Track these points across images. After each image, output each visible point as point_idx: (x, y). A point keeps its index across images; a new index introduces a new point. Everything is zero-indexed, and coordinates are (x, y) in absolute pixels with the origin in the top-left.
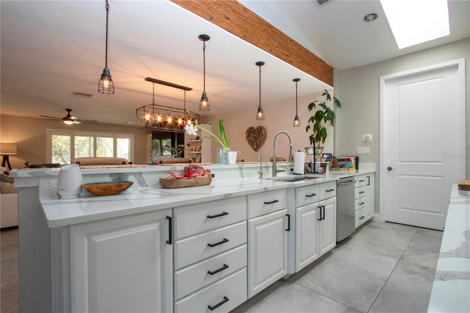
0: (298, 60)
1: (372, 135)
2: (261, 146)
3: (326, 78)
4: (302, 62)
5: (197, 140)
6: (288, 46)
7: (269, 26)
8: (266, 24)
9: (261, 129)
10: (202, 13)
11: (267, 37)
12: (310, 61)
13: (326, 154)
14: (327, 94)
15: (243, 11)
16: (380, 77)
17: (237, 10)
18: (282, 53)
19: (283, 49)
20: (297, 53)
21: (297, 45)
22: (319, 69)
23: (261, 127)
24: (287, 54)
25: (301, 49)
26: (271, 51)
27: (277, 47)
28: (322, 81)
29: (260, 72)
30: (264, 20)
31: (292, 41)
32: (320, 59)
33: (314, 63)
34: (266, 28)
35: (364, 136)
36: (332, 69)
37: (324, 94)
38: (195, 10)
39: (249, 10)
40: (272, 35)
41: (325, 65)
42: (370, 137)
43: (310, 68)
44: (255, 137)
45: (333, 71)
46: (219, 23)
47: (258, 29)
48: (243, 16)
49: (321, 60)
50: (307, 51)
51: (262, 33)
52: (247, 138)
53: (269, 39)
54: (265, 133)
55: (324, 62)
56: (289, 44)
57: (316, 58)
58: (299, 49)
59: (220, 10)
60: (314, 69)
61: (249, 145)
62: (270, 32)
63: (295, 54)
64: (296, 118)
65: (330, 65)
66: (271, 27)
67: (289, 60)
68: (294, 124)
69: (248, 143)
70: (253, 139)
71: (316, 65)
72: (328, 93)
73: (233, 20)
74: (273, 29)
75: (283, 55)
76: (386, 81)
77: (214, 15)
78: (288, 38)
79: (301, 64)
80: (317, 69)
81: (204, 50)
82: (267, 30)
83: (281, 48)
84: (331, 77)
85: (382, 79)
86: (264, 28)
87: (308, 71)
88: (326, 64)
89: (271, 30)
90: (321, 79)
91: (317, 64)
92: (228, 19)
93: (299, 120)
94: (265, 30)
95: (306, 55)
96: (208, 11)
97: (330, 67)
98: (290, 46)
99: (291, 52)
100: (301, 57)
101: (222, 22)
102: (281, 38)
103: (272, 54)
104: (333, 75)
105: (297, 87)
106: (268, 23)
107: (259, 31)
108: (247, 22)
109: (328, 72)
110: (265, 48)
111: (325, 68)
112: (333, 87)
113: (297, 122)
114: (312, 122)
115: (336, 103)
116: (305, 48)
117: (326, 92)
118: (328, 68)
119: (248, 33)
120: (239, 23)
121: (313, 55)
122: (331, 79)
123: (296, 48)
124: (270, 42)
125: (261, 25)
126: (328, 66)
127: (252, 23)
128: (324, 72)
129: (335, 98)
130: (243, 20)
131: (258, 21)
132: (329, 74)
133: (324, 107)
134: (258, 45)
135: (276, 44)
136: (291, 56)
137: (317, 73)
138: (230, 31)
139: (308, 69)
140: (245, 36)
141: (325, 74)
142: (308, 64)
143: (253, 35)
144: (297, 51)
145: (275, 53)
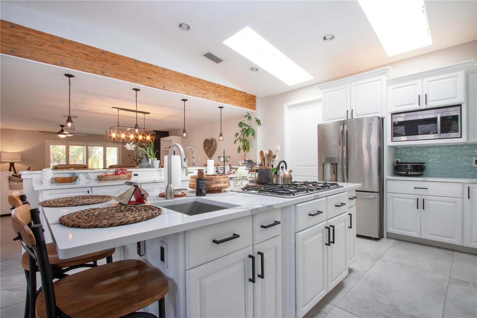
0: (215, 95)
1: (280, 146)
2: (213, 154)
3: (246, 105)
4: (220, 96)
6: (204, 87)
7: (186, 77)
9: (212, 141)
10: (129, 79)
11: (184, 84)
12: (229, 94)
15: (163, 71)
17: (157, 71)
18: (199, 93)
19: (200, 90)
20: (214, 91)
21: (214, 85)
22: (238, 99)
23: (212, 139)
24: (204, 92)
26: (188, 93)
27: (194, 89)
29: (184, 106)
30: (181, 73)
31: (208, 82)
32: (239, 91)
33: (232, 95)
34: (183, 78)
35: (276, 147)
36: (255, 96)
37: (246, 116)
38: (124, 78)
39: (168, 69)
40: (189, 82)
41: (246, 95)
42: (279, 147)
43: (228, 99)
44: (209, 147)
46: (142, 82)
47: (175, 81)
48: (162, 74)
49: (241, 92)
50: (226, 88)
51: (180, 82)
52: (204, 148)
53: (186, 85)
54: (215, 144)
55: (245, 93)
56: (206, 85)
57: (236, 91)
58: (216, 87)
59: (143, 74)
61: (205, 153)
62: (187, 80)
64: (221, 135)
65: (252, 94)
66: (187, 76)
67: (206, 96)
68: (219, 139)
69: (204, 152)
70: (207, 149)
71: (235, 96)
72: (250, 115)
73: (153, 79)
74: (189, 78)
75: (200, 94)
76: (288, 107)
77: (138, 79)
78: (205, 81)
79: (219, 98)
80: (236, 99)
81: (136, 97)
82: (184, 79)
83: (197, 89)
84: (253, 103)
85: (285, 105)
86: (181, 79)
87: (226, 102)
88: (248, 94)
90: (241, 106)
91: (237, 95)
92: (150, 78)
94: (183, 80)
95: (225, 90)
96: (134, 77)
97: (252, 96)
98: (208, 87)
99: (208, 90)
100: (218, 93)
101: (145, 82)
102: (198, 83)
103: (189, 95)
104: (255, 102)
105: (221, 113)
106: (185, 75)
107: (177, 82)
108: (166, 78)
109: (250, 99)
110: (182, 91)
111: (246, 97)
112: (255, 110)
113: (221, 138)
114: (236, 137)
115: (257, 122)
116: (223, 86)
117: (248, 115)
118: (249, 97)
119: (166, 85)
120: (159, 80)
121: (233, 90)
122: (253, 105)
123: (214, 87)
124: (187, 87)
125: (179, 77)
126: (250, 95)
127: (171, 77)
128: (244, 100)
129: (257, 119)
130: (162, 77)
131: (176, 75)
132: (251, 101)
133: (247, 126)
134: (175, 91)
135: (193, 87)
136: (208, 93)
137: (237, 102)
138: (152, 86)
139: (227, 100)
140: (164, 87)
141: (246, 102)
142: (226, 96)
143: (171, 85)
144: (214, 89)
145: (192, 94)
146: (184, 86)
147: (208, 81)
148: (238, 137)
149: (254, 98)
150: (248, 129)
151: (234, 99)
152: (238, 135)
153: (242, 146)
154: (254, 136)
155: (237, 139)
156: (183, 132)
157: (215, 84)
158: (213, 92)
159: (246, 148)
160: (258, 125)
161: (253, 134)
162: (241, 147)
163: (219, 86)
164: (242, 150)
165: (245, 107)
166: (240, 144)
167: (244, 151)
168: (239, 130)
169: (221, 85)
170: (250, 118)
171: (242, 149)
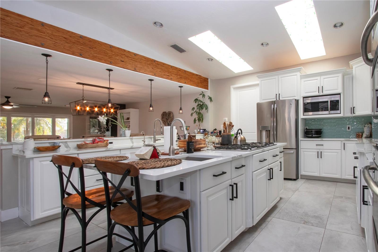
0: (177, 77)
1: (227, 118)
3: (201, 85)
4: (180, 78)
5: (128, 120)
6: (168, 70)
7: (153, 61)
8: (152, 60)
9: (170, 114)
10: (105, 61)
11: (152, 67)
12: (188, 77)
13: (202, 129)
14: (202, 95)
15: (134, 56)
16: (231, 86)
17: (129, 56)
18: (164, 75)
19: (164, 72)
20: (176, 73)
22: (195, 81)
23: (170, 112)
24: (168, 74)
25: (180, 71)
26: (155, 74)
27: (160, 72)
28: (198, 87)
29: (151, 85)
30: (150, 58)
31: (172, 67)
32: (196, 74)
33: (191, 77)
34: (151, 62)
35: (224, 118)
38: (100, 60)
39: (138, 54)
40: (156, 66)
41: (201, 77)
45: (208, 80)
46: (116, 64)
47: (145, 64)
48: (133, 58)
49: (197, 75)
50: (185, 71)
51: (149, 66)
54: (172, 116)
55: (200, 76)
56: (170, 69)
57: (193, 74)
58: (178, 71)
59: (117, 58)
60: (191, 81)
61: (163, 124)
62: (154, 64)
63: (175, 74)
64: (181, 109)
66: (155, 61)
67: (170, 78)
68: (179, 112)
71: (192, 79)
72: (204, 93)
73: (126, 62)
75: (165, 76)
76: (234, 88)
77: (113, 61)
78: (169, 65)
79: (180, 79)
80: (194, 80)
82: (152, 63)
84: (206, 84)
85: (232, 87)
86: (149, 63)
87: (185, 82)
89: (155, 63)
90: (197, 86)
91: (194, 77)
92: (123, 61)
93: (182, 110)
95: (184, 73)
96: (109, 60)
97: (206, 78)
98: (171, 70)
99: (172, 73)
100: (180, 75)
101: (119, 64)
102: (163, 67)
103: (156, 76)
104: (208, 83)
105: (181, 91)
106: (153, 59)
107: (146, 65)
108: (137, 61)
109: (204, 81)
110: (151, 73)
111: (201, 79)
112: (208, 90)
113: (181, 111)
114: (193, 111)
115: (209, 99)
116: (183, 70)
117: (202, 93)
118: (204, 79)
119: (137, 67)
120: (131, 63)
121: (191, 73)
122: (206, 85)
123: (176, 70)
124: (154, 70)
125: (148, 61)
126: (204, 77)
127: (141, 61)
128: (200, 82)
129: (209, 96)
130: (134, 61)
131: (145, 59)
132: (204, 82)
133: (202, 102)
134: (145, 72)
135: (159, 70)
136: (171, 75)
137: (194, 83)
138: (125, 68)
139: (186, 81)
140: (135, 69)
141: (201, 83)
142: (186, 78)
143: (141, 68)
144: (176, 72)
145: (158, 75)
146: (152, 69)
147: (171, 65)
148: (194, 110)
149: (207, 80)
150: (203, 104)
151: (192, 81)
152: (195, 109)
153: (197, 117)
154: (207, 110)
155: (193, 112)
156: (149, 106)
157: (177, 68)
158: (175, 75)
159: (200, 120)
160: (211, 101)
161: (207, 108)
162: (197, 119)
163: (180, 70)
164: (197, 122)
165: (201, 87)
166: (195, 116)
167: (199, 122)
168: (195, 105)
169: (181, 69)
170: (204, 96)
171: (197, 120)
